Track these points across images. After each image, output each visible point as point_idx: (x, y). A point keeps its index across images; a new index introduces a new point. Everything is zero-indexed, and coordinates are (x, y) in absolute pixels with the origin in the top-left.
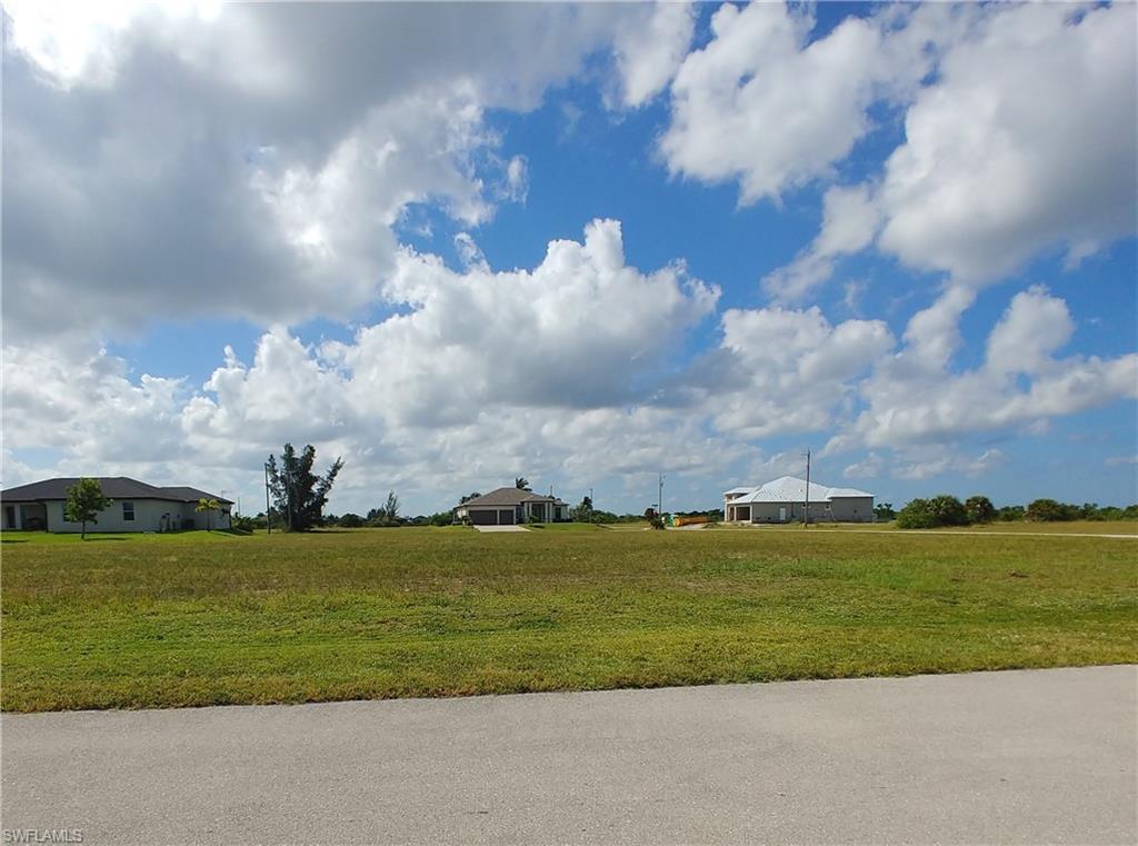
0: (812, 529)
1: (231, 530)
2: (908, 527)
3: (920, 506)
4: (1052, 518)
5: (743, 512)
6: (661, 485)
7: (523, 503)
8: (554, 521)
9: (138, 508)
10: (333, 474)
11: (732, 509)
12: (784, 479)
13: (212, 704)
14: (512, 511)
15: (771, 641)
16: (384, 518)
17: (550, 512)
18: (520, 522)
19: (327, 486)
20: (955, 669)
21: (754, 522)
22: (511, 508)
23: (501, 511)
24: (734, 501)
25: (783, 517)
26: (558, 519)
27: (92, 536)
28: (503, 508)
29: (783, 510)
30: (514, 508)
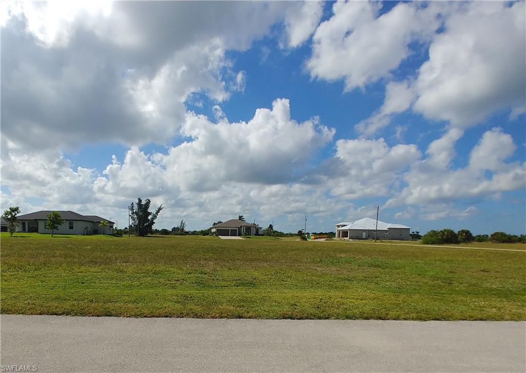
0: (378, 243)
1: (113, 235)
2: (427, 243)
3: (434, 233)
4: (503, 242)
5: (345, 234)
6: (306, 220)
7: (241, 226)
8: (255, 235)
9: (75, 224)
10: (158, 212)
11: (339, 232)
12: (366, 218)
13: (104, 316)
14: (236, 230)
15: (357, 299)
16: (179, 231)
17: (253, 231)
18: (240, 235)
19: (155, 217)
20: (450, 319)
21: (350, 239)
22: (236, 229)
23: (231, 230)
24: (340, 228)
25: (364, 237)
26: (257, 234)
27: (56, 236)
28: (232, 229)
29: (364, 234)
30: (237, 229)
